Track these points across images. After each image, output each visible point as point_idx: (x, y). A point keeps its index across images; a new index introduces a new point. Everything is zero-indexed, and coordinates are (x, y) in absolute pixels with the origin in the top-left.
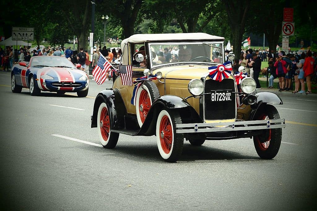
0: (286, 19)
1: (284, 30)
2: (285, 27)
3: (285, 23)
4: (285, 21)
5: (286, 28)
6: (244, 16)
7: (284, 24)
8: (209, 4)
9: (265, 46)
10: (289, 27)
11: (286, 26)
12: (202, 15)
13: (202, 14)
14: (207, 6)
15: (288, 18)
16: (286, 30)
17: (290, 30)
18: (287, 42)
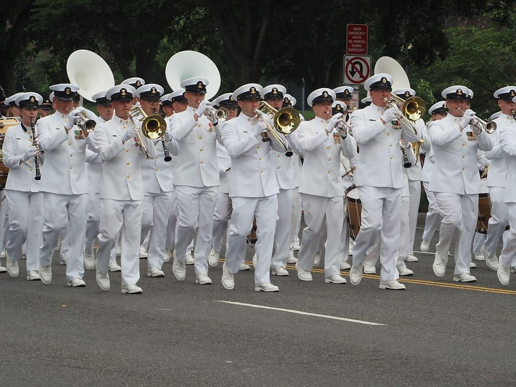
0: (352, 50)
1: (349, 73)
2: (350, 67)
3: (350, 58)
4: (351, 53)
5: (353, 67)
6: (260, 42)
7: (347, 59)
8: (183, 16)
9: (305, 110)
10: (358, 66)
11: (351, 63)
12: (166, 43)
13: (165, 40)
14: (178, 23)
15: (356, 45)
16: (353, 73)
17: (361, 72)
18: (355, 100)
